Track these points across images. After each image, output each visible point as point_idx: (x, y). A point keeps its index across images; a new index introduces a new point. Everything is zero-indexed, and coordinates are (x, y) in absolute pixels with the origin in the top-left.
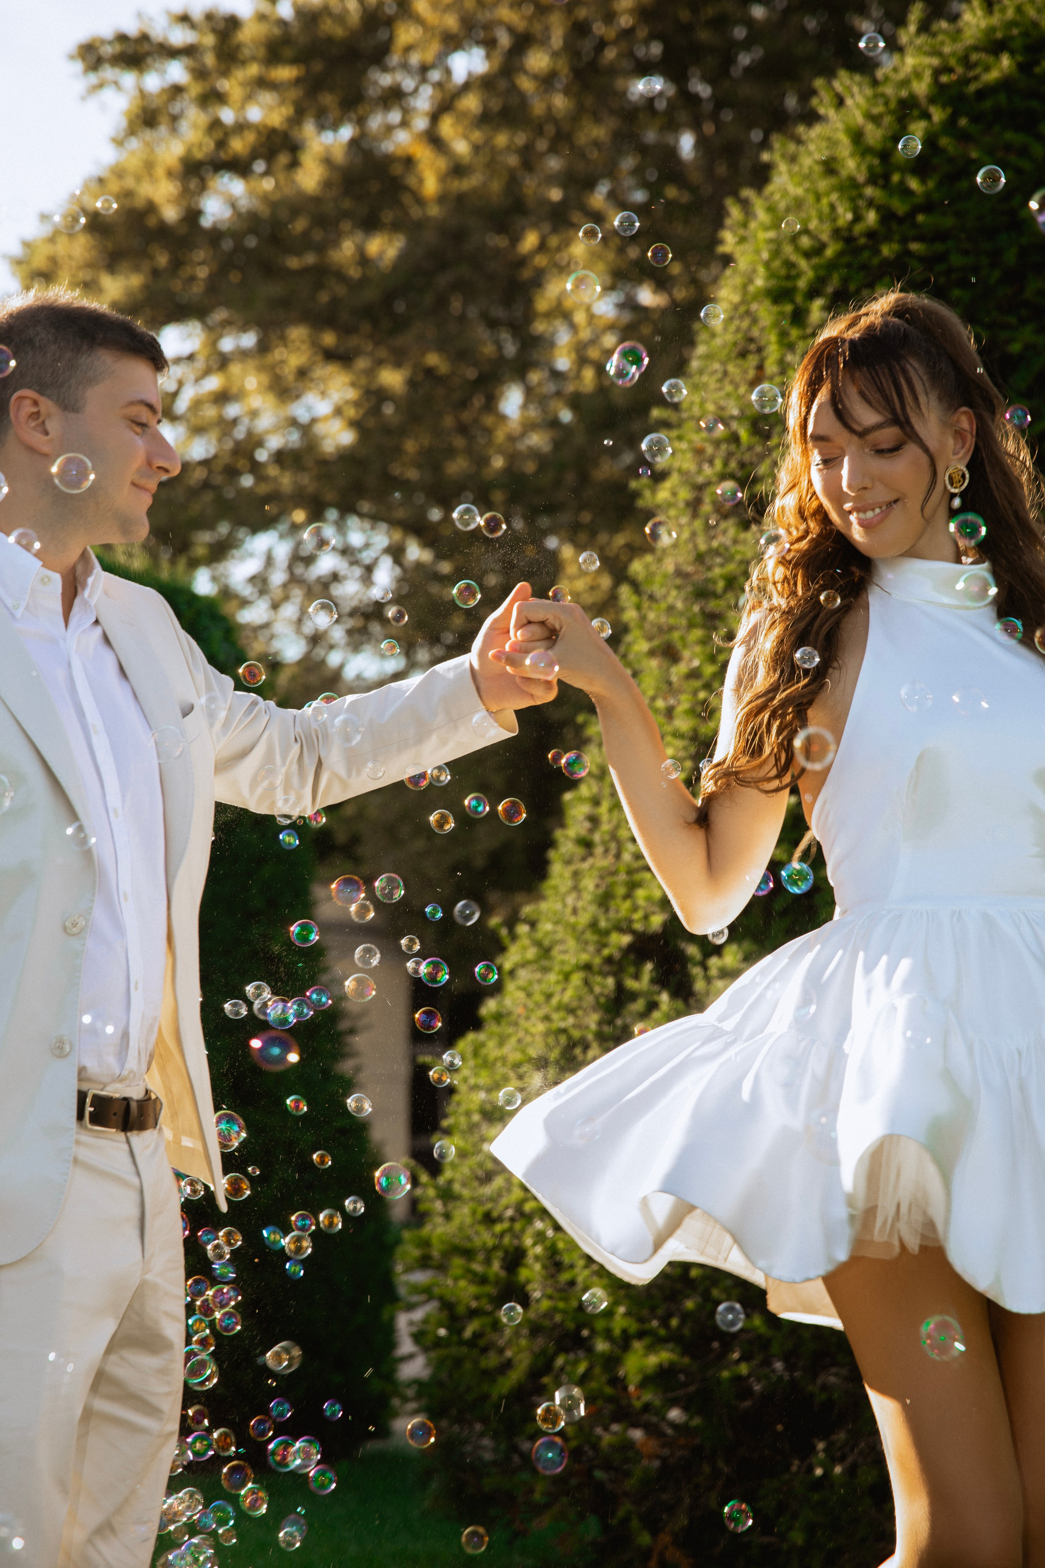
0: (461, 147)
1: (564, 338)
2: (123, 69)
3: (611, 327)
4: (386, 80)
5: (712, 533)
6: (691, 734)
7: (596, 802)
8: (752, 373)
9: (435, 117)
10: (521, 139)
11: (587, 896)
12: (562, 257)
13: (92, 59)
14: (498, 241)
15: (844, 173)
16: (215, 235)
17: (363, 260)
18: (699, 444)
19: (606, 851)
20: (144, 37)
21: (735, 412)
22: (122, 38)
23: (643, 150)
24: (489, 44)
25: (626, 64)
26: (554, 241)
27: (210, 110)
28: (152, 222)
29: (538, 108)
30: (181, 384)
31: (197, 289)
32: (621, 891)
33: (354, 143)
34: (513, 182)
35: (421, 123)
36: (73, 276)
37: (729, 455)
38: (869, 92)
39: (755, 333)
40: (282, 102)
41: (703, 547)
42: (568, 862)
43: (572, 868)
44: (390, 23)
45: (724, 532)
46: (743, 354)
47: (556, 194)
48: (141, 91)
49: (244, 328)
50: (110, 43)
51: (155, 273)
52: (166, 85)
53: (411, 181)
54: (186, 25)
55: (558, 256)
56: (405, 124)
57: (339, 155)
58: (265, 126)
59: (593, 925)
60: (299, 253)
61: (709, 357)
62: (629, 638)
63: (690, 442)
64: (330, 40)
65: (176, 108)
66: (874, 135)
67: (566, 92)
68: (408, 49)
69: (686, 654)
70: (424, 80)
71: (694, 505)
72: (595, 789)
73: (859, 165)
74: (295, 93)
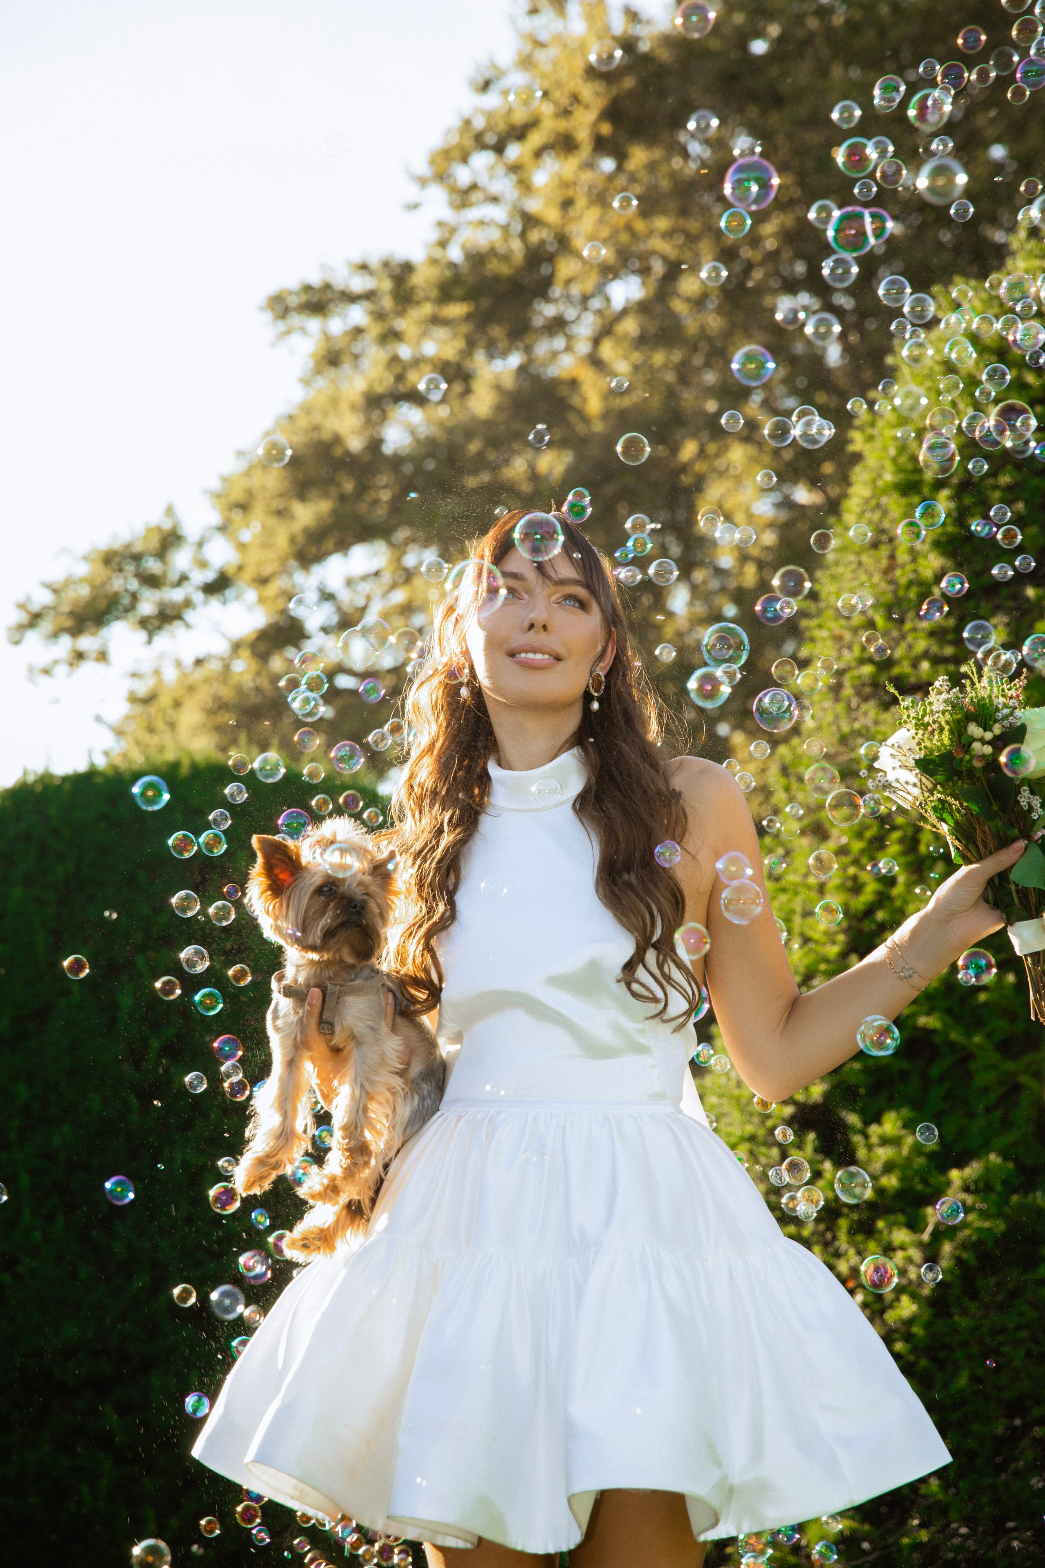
0: (622, 367)
2: (309, 315)
3: (771, 525)
4: (549, 310)
5: (854, 715)
6: (842, 909)
8: (884, 563)
9: (596, 341)
10: (677, 356)
12: (721, 463)
13: (281, 309)
14: (660, 452)
15: (964, 371)
16: (396, 461)
17: (534, 476)
18: (837, 631)
20: (327, 287)
21: (872, 600)
22: (308, 288)
23: (793, 360)
24: (644, 271)
25: (773, 283)
26: (712, 448)
27: (389, 347)
28: (338, 452)
29: (691, 326)
30: (369, 598)
31: (381, 512)
33: (522, 369)
34: (671, 394)
35: (583, 347)
36: (268, 505)
38: (983, 294)
39: (886, 524)
40: (455, 336)
41: (846, 729)
44: (551, 258)
45: (865, 714)
46: (876, 546)
47: (712, 405)
48: (326, 334)
49: (426, 544)
50: (296, 293)
51: (342, 498)
52: (348, 328)
53: (576, 401)
54: (364, 273)
55: (716, 463)
56: (568, 349)
57: (509, 382)
58: (440, 359)
60: (475, 472)
61: (843, 549)
63: (829, 630)
64: (496, 278)
65: (357, 348)
67: (718, 312)
68: (569, 281)
69: (835, 832)
70: (586, 309)
71: (836, 690)
74: (465, 328)
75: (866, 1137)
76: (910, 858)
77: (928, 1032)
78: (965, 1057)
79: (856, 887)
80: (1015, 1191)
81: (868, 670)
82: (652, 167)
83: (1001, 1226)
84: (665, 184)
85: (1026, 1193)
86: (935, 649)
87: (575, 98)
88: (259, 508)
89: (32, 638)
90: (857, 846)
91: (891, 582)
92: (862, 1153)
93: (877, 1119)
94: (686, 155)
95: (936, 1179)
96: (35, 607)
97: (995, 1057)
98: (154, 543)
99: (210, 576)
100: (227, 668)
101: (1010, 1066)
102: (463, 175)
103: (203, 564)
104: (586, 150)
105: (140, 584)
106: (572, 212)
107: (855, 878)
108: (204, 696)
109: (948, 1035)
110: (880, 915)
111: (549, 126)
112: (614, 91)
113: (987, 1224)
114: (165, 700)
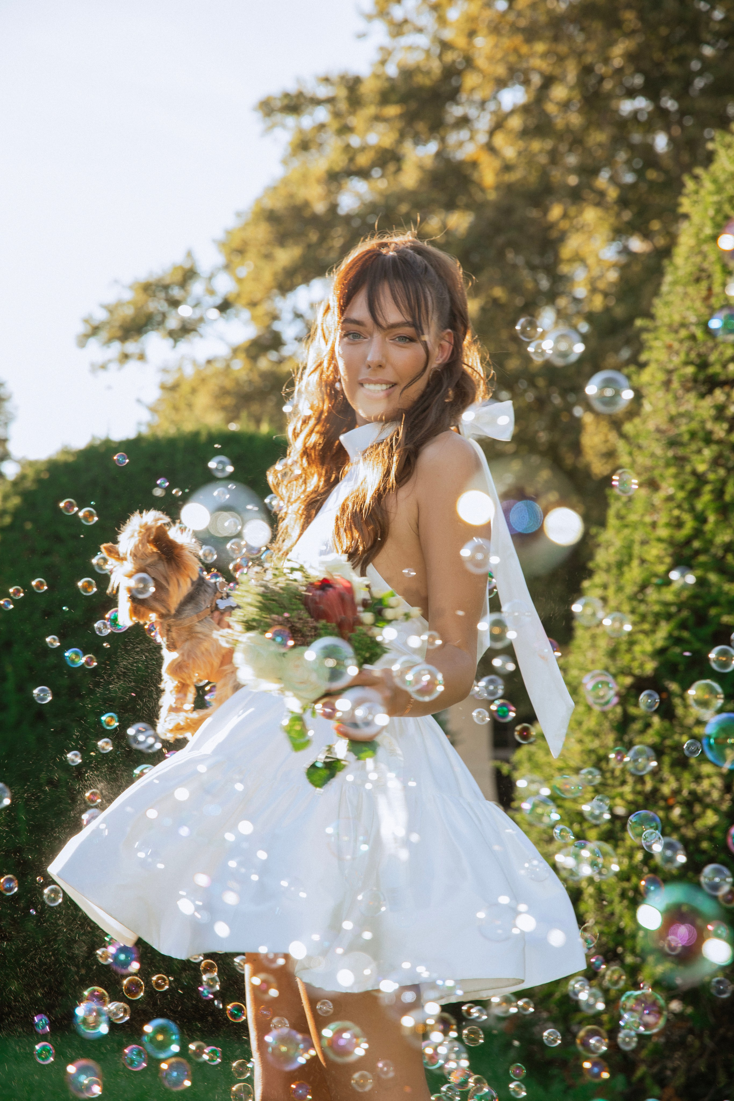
0: (510, 152)
1: (581, 275)
2: (288, 114)
4: (458, 111)
5: (679, 402)
6: (668, 540)
7: (605, 587)
8: (704, 293)
9: (492, 133)
10: (549, 144)
11: (601, 651)
12: (578, 222)
13: (268, 109)
14: (534, 213)
16: (348, 219)
17: (446, 230)
18: (669, 342)
20: (301, 94)
22: (287, 95)
23: (632, 147)
24: (526, 82)
25: (618, 91)
26: (573, 211)
27: (344, 137)
28: (307, 214)
29: (559, 123)
31: (335, 255)
33: (439, 155)
34: (544, 174)
35: (482, 138)
36: (258, 251)
37: (691, 349)
39: (706, 265)
40: (391, 130)
41: (674, 412)
43: (590, 633)
44: (459, 74)
45: (688, 401)
46: (698, 280)
47: (573, 180)
48: (299, 128)
50: (278, 99)
51: (309, 246)
52: (315, 124)
53: (475, 176)
54: (327, 84)
55: (575, 222)
56: (471, 139)
57: (429, 163)
58: (379, 147)
61: (675, 283)
63: (663, 341)
64: (421, 89)
65: (321, 138)
67: (579, 112)
68: (473, 90)
69: (664, 485)
70: (484, 110)
71: (667, 384)
72: (604, 579)
74: (398, 124)
75: (683, 697)
76: (718, 504)
79: (679, 525)
81: (690, 370)
84: (542, 18)
88: (252, 254)
89: (94, 344)
93: (691, 685)
96: (95, 323)
98: (178, 277)
99: (218, 300)
100: (228, 366)
102: (398, 13)
103: (212, 292)
105: (167, 306)
106: (475, 39)
108: (213, 385)
114: (185, 388)
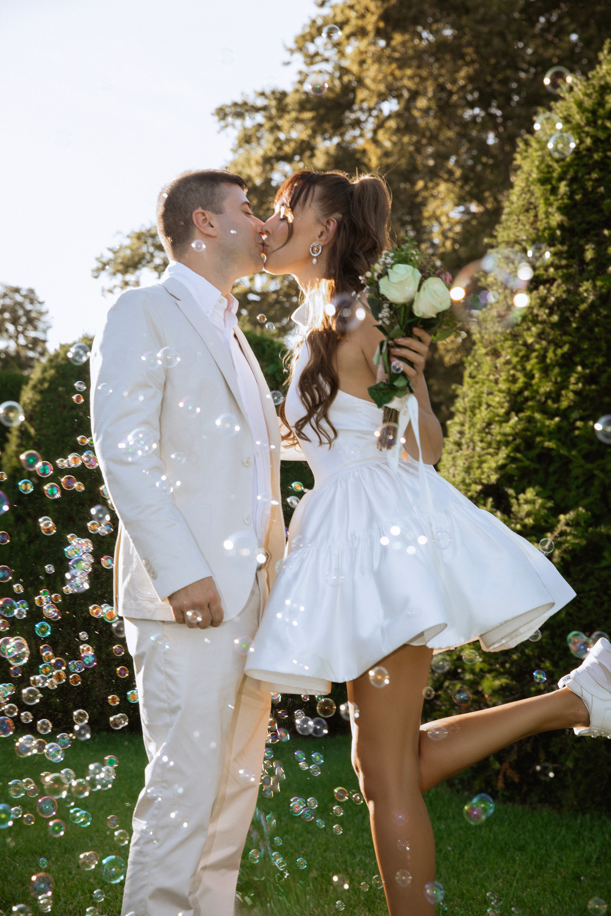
0: (388, 144)
1: (436, 229)
2: (236, 118)
3: (458, 223)
4: (353, 116)
6: (507, 391)
7: (462, 425)
8: (532, 219)
9: (375, 132)
10: (415, 138)
11: (460, 469)
12: (435, 192)
13: (222, 114)
14: (406, 185)
15: (574, 122)
19: (468, 447)
20: (245, 104)
21: (524, 238)
22: (235, 104)
23: (471, 141)
24: (399, 97)
25: (463, 102)
26: (430, 185)
27: (274, 134)
29: (422, 123)
32: (476, 465)
33: (339, 145)
34: (412, 157)
35: (369, 135)
38: (585, 83)
39: (533, 200)
42: (450, 453)
43: (452, 456)
44: (354, 90)
46: (527, 211)
47: (431, 163)
48: (244, 127)
50: (230, 107)
53: (366, 160)
54: (263, 97)
55: (433, 192)
56: (362, 135)
57: (332, 151)
59: (463, 482)
61: (510, 214)
62: (476, 347)
64: (328, 100)
65: (259, 134)
66: (588, 103)
67: (435, 117)
68: (363, 101)
69: (503, 353)
70: (370, 115)
72: (462, 419)
73: (581, 118)
74: (312, 124)
75: (517, 499)
76: (542, 365)
77: (550, 449)
78: (566, 462)
79: (514, 380)
80: (590, 525)
82: (404, 44)
83: (584, 542)
84: (410, 52)
85: (596, 527)
86: (556, 262)
87: (367, 9)
89: (104, 275)
90: (515, 360)
91: (535, 229)
92: (515, 508)
93: (523, 491)
94: (421, 38)
95: (552, 520)
96: (105, 260)
97: (582, 462)
101: (589, 466)
102: (311, 48)
104: (372, 35)
105: (155, 250)
106: (365, 66)
107: (513, 376)
109: (559, 451)
110: (526, 393)
111: (354, 22)
112: (386, 5)
113: (577, 541)
